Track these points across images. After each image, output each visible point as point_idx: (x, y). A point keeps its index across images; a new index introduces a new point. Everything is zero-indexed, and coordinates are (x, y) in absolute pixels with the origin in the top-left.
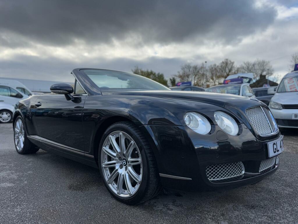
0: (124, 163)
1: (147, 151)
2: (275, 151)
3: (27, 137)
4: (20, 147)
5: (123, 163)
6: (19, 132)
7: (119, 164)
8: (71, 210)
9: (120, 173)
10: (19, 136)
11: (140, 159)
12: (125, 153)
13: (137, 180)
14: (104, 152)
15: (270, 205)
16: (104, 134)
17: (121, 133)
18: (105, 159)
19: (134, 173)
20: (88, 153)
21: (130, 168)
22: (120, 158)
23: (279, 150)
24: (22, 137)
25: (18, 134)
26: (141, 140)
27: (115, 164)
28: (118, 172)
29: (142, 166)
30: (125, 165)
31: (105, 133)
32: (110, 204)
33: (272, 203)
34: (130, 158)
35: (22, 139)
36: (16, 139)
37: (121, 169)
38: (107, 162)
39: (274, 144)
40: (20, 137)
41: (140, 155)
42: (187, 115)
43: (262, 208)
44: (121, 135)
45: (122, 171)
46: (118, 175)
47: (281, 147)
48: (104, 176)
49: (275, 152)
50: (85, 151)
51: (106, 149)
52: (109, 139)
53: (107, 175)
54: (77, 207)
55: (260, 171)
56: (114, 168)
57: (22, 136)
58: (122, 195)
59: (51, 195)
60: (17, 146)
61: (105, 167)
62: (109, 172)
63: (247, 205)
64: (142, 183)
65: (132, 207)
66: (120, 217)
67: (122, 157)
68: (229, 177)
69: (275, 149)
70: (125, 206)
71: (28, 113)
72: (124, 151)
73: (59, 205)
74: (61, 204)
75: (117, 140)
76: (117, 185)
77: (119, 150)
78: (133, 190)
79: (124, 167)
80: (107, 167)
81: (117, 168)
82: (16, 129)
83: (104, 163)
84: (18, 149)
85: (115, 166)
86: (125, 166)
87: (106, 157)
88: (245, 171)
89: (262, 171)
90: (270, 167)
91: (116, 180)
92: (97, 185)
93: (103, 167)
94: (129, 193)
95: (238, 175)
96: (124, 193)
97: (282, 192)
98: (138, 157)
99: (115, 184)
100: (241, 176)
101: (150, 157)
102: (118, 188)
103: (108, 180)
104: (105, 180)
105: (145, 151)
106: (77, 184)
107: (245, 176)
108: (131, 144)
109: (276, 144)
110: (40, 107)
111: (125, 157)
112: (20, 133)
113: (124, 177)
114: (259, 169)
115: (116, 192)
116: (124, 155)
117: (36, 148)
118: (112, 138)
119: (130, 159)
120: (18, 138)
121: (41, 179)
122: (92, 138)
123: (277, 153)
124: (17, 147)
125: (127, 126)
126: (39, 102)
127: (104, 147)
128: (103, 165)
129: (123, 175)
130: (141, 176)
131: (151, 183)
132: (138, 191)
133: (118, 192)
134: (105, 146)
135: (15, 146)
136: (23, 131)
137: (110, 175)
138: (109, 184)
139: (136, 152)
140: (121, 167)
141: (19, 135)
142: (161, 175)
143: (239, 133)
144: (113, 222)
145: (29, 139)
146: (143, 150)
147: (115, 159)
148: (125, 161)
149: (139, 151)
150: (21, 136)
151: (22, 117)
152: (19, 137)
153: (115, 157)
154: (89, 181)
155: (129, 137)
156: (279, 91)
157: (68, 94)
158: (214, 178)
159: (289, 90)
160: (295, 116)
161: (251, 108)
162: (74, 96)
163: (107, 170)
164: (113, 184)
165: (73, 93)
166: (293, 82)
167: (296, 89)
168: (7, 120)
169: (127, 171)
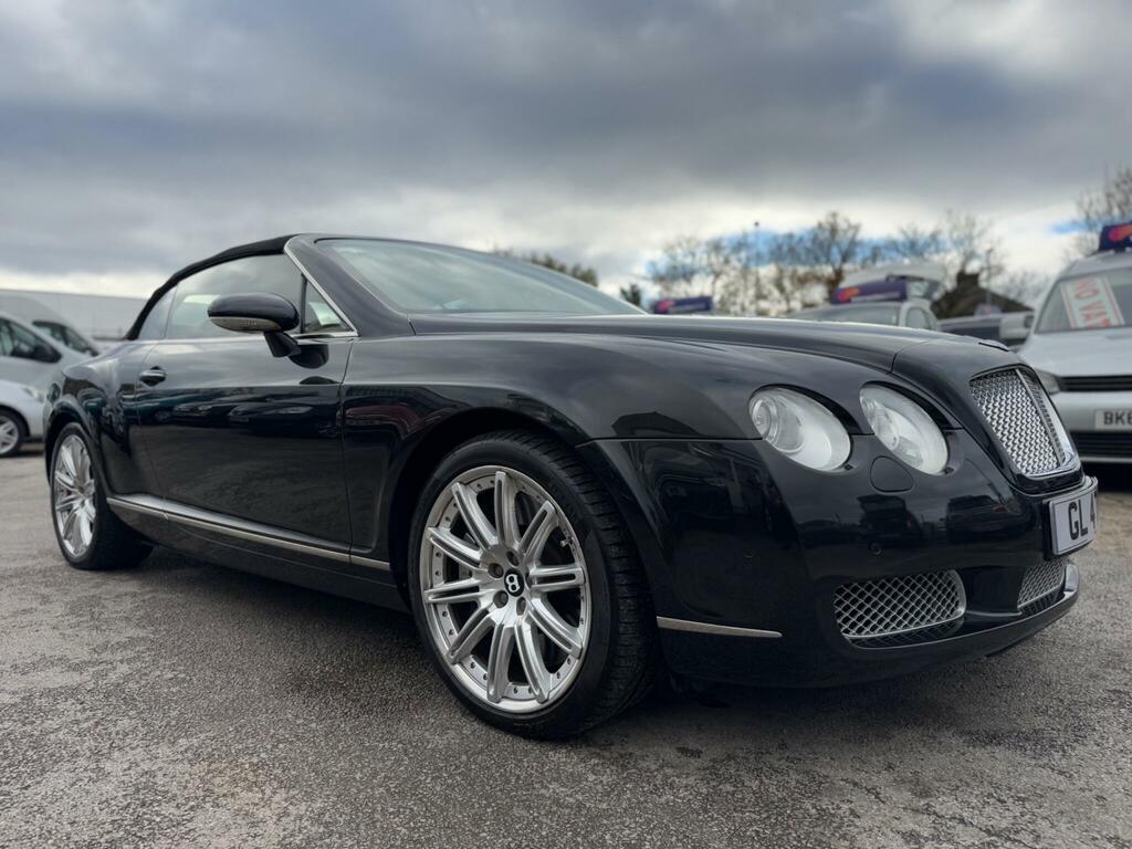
0: (510, 584)
1: (608, 538)
2: (1074, 531)
3: (108, 505)
4: (80, 540)
5: (507, 586)
6: (72, 487)
7: (493, 591)
8: (318, 763)
9: (498, 624)
10: (72, 500)
11: (578, 569)
12: (516, 546)
13: (568, 645)
14: (433, 546)
15: (1053, 729)
16: (433, 480)
17: (501, 475)
18: (437, 573)
19: (553, 619)
20: (366, 552)
21: (537, 604)
22: (495, 570)
23: (1086, 529)
24: (83, 504)
25: (65, 494)
26: (583, 498)
27: (475, 589)
28: (489, 619)
29: (586, 594)
30: (514, 595)
31: (437, 475)
32: (463, 738)
33: (1060, 724)
34: (538, 567)
35: (85, 513)
36: (58, 514)
37: (498, 607)
38: (442, 586)
39: (1072, 506)
40: (76, 504)
41: (578, 553)
42: (760, 402)
43: (1027, 739)
44: (500, 482)
45: (505, 617)
46: (489, 631)
47: (1093, 518)
48: (436, 639)
49: (1074, 536)
50: (351, 545)
51: (439, 534)
52: (453, 498)
53: (445, 634)
54: (339, 752)
55: (1019, 606)
56: (474, 605)
57: (87, 502)
58: (506, 705)
59: (230, 712)
60: (65, 538)
61: (435, 604)
62: (449, 622)
63: (969, 733)
64: (587, 657)
65: (546, 747)
66: (508, 781)
67: (501, 565)
68: (912, 628)
69: (1076, 523)
70: (521, 744)
71: (108, 414)
72: (512, 541)
73: (269, 747)
74: (279, 741)
75: (486, 501)
76: (485, 667)
77: (493, 540)
78: (554, 685)
79: (513, 601)
80: (441, 603)
81: (484, 604)
82: (59, 475)
83: (432, 587)
84: (70, 548)
85: (477, 597)
86: (517, 598)
87: (439, 565)
88: (967, 608)
89: (1026, 607)
90: (1051, 594)
91: (482, 651)
92: (398, 673)
93: (429, 604)
94: (537, 693)
95: (944, 621)
96: (515, 696)
97: (1091, 684)
98: (568, 559)
99: (476, 664)
100: (951, 624)
101: (619, 558)
102: (491, 678)
103: (452, 652)
104: (438, 650)
105: (599, 540)
106: (321, 672)
107: (968, 626)
108: (545, 513)
109: (1078, 505)
110: (159, 387)
111: (517, 564)
112: (76, 490)
113: (513, 637)
114: (1017, 597)
115: (481, 692)
116: (511, 556)
117: (143, 542)
118: (463, 496)
119: (536, 571)
120: (69, 509)
121: (182, 657)
122: (380, 500)
123: (1080, 540)
124: (66, 542)
125: (526, 448)
126: (156, 368)
127: (430, 530)
128: (430, 594)
129: (512, 629)
130: (583, 631)
131: (622, 653)
132: (573, 684)
133: (491, 693)
134: (437, 526)
135: (55, 539)
136: (89, 480)
137: (456, 635)
138: (454, 664)
139: (563, 543)
140: (500, 600)
141: (72, 496)
142: (664, 622)
143: (950, 466)
144: (486, 799)
145: (116, 511)
146: (591, 536)
147: (477, 572)
148: (515, 577)
149: (575, 538)
150: (80, 501)
151: (85, 428)
152: (71, 506)
153: (476, 563)
154: (366, 662)
155: (534, 487)
156: (1043, 327)
157: (279, 331)
158: (860, 631)
159: (1081, 323)
160: (1106, 418)
161: (986, 377)
162: (301, 342)
163: (444, 614)
164: (468, 666)
165: (297, 329)
166: (1096, 292)
167: (1107, 321)
168: (4, 444)
169: (524, 616)
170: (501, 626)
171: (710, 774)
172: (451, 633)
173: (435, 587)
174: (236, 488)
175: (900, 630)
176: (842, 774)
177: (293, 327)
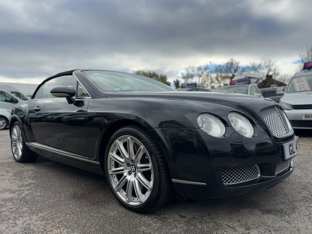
0: (132, 169)
1: (158, 156)
2: (291, 152)
3: (26, 145)
4: (18, 154)
5: (131, 169)
6: (17, 139)
7: (128, 171)
8: (77, 221)
9: (129, 180)
10: (17, 143)
11: (150, 165)
12: (134, 158)
13: (148, 187)
14: (111, 158)
15: (286, 209)
16: (111, 139)
17: (129, 138)
18: (112, 165)
19: (144, 180)
20: (93, 159)
21: (139, 175)
22: (128, 165)
23: (295, 152)
24: (19, 144)
25: (15, 141)
26: (151, 145)
27: (123, 170)
28: (126, 179)
29: (152, 172)
31: (112, 138)
32: (119, 213)
33: (288, 207)
34: (140, 164)
35: (20, 147)
36: (13, 147)
37: (129, 175)
38: (114, 169)
39: (290, 145)
40: (18, 144)
41: (150, 160)
42: (200, 117)
43: (279, 212)
44: (129, 140)
45: (131, 178)
46: (127, 182)
47: (297, 148)
48: (112, 184)
49: (291, 154)
50: (90, 157)
51: (113, 154)
52: (116, 144)
53: (115, 183)
54: (84, 217)
55: (275, 174)
56: (122, 175)
57: (20, 144)
58: (131, 203)
59: (55, 205)
60: (15, 154)
61: (112, 174)
62: (116, 179)
63: (262, 210)
64: (153, 190)
65: (142, 215)
66: (130, 226)
67: (130, 163)
68: (244, 181)
69: (292, 150)
70: (135, 215)
71: (26, 119)
72: (132, 157)
73: (64, 216)
74: (67, 214)
75: (125, 145)
76: (126, 193)
77: (127, 156)
78: (144, 198)
79: (133, 174)
80: (113, 174)
81: (125, 174)
82: (13, 136)
83: (111, 169)
84: (16, 156)
85: (123, 172)
86: (134, 173)
87: (113, 163)
88: (261, 175)
89: (278, 174)
90: (285, 170)
91: (125, 188)
92: (103, 193)
93: (110, 174)
94: (139, 200)
95: (254, 179)
96: (134, 201)
97: (298, 195)
98: (148, 162)
99: (123, 191)
100: (256, 180)
101: (161, 162)
102: (127, 195)
103: (116, 188)
104: (113, 187)
105: (156, 157)
106: (82, 193)
107: (261, 180)
108: (141, 149)
109: (292, 145)
110: (39, 112)
111: (134, 163)
112: (18, 140)
113: (133, 184)
114: (275, 172)
115: (124, 199)
116: (132, 161)
117: (36, 155)
118: (119, 143)
119: (139, 165)
120: (16, 146)
121: (43, 188)
122: (97, 143)
123: (293, 155)
124: (15, 155)
125: (136, 130)
126: (38, 107)
127: (111, 153)
128: (110, 171)
129: (133, 182)
130: (152, 183)
131: (162, 189)
132: (148, 199)
133: (127, 200)
134: (112, 152)
135: (12, 153)
136: (21, 138)
137: (118, 183)
138: (117, 191)
139: (146, 157)
140: (130, 173)
141: (17, 142)
142: (174, 180)
143: (254, 135)
144: (123, 232)
145: (28, 146)
146: (153, 155)
147: (123, 165)
148: (134, 167)
149: (149, 156)
150: (19, 143)
151: (19, 123)
152: (16, 145)
153: (123, 163)
154: (95, 190)
155: (138, 142)
156: (288, 91)
157: (70, 97)
158: (229, 182)
159: (298, 90)
160: (305, 117)
161: (265, 109)
162: (76, 100)
163: (114, 177)
164: (121, 192)
165: (75, 96)
166: (303, 81)
167: (306, 89)
168: (2, 126)
169: (136, 178)
170: (130, 181)
171: (188, 223)
172: (116, 182)
173: (112, 169)
174: (63, 139)
175: (241, 182)
176: (225, 223)
177: (74, 96)
